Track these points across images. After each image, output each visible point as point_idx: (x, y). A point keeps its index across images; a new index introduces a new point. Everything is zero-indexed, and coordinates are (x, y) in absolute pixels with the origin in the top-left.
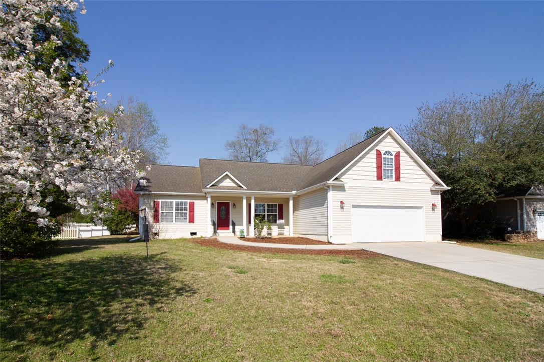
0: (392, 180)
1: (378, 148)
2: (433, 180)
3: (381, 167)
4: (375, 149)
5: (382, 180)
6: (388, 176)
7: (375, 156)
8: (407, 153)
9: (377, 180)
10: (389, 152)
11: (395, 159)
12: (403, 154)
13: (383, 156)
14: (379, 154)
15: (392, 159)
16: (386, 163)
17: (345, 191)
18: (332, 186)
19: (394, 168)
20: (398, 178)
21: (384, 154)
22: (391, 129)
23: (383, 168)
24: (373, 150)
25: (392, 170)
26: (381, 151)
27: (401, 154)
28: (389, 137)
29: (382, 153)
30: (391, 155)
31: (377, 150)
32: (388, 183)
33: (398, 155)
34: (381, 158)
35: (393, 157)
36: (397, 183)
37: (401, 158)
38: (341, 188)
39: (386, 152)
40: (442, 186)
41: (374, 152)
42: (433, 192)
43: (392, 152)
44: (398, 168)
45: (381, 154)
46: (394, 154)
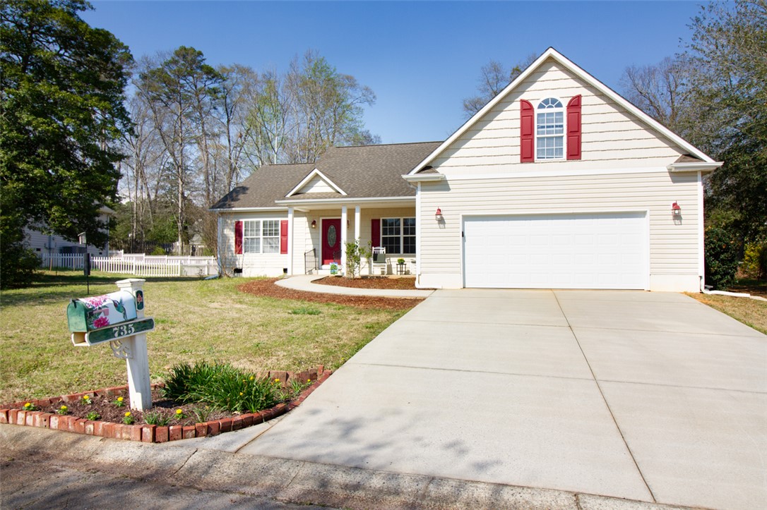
0: (560, 159)
1: (524, 96)
2: (677, 147)
3: (532, 134)
4: (519, 99)
5: (533, 162)
6: (550, 152)
7: (518, 114)
8: (601, 95)
9: (522, 162)
10: (554, 101)
11: (569, 113)
12: (589, 99)
13: (537, 111)
14: (527, 108)
15: (561, 113)
16: (545, 125)
17: (449, 189)
18: (422, 182)
19: (565, 134)
20: (575, 153)
21: (541, 106)
22: (551, 52)
23: (536, 136)
24: (511, 102)
25: (562, 137)
26: (531, 102)
27: (584, 101)
28: (554, 68)
29: (535, 105)
30: (559, 105)
31: (522, 101)
32: (551, 168)
33: (575, 104)
34: (532, 117)
35: (564, 110)
36: (574, 163)
37: (584, 110)
38: (442, 185)
39: (546, 101)
40: (701, 160)
41: (516, 105)
42: (678, 176)
43: (560, 100)
44: (575, 131)
45: (531, 108)
46: (565, 103)
